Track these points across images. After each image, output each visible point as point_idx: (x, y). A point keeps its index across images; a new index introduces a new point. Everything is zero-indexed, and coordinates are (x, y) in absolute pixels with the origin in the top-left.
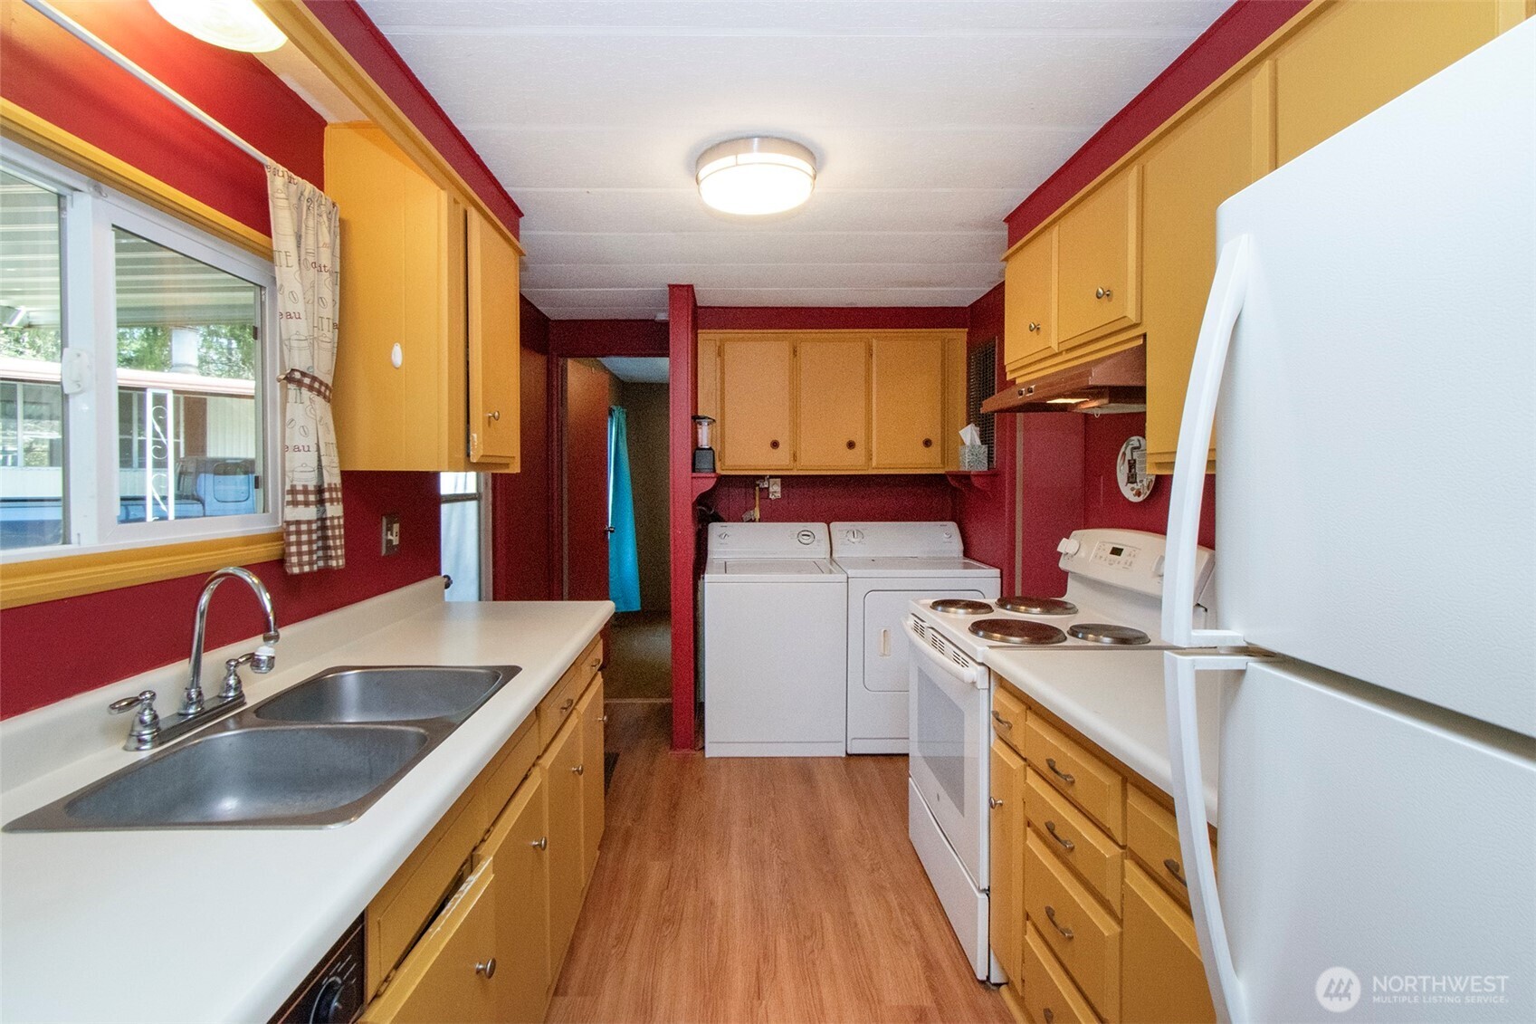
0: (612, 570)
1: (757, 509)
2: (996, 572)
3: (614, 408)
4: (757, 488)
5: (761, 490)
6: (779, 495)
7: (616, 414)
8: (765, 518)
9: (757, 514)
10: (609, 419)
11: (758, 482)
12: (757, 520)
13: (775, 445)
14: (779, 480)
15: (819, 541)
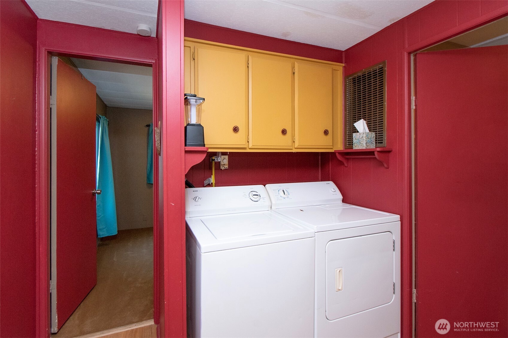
0: (99, 213)
1: (213, 177)
2: (398, 217)
3: (100, 116)
4: (213, 162)
5: (216, 163)
6: (227, 167)
7: (101, 121)
8: (218, 184)
9: (212, 180)
10: (97, 123)
11: (213, 158)
12: (214, 184)
13: (236, 130)
14: (227, 157)
15: (263, 198)
